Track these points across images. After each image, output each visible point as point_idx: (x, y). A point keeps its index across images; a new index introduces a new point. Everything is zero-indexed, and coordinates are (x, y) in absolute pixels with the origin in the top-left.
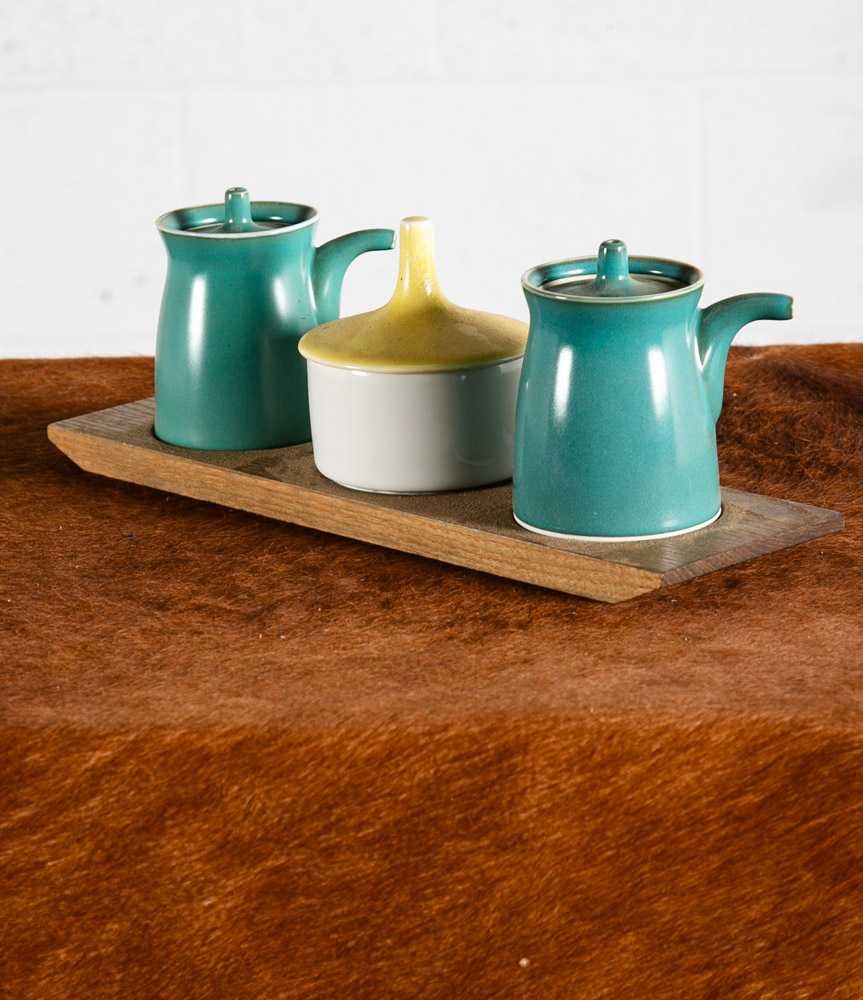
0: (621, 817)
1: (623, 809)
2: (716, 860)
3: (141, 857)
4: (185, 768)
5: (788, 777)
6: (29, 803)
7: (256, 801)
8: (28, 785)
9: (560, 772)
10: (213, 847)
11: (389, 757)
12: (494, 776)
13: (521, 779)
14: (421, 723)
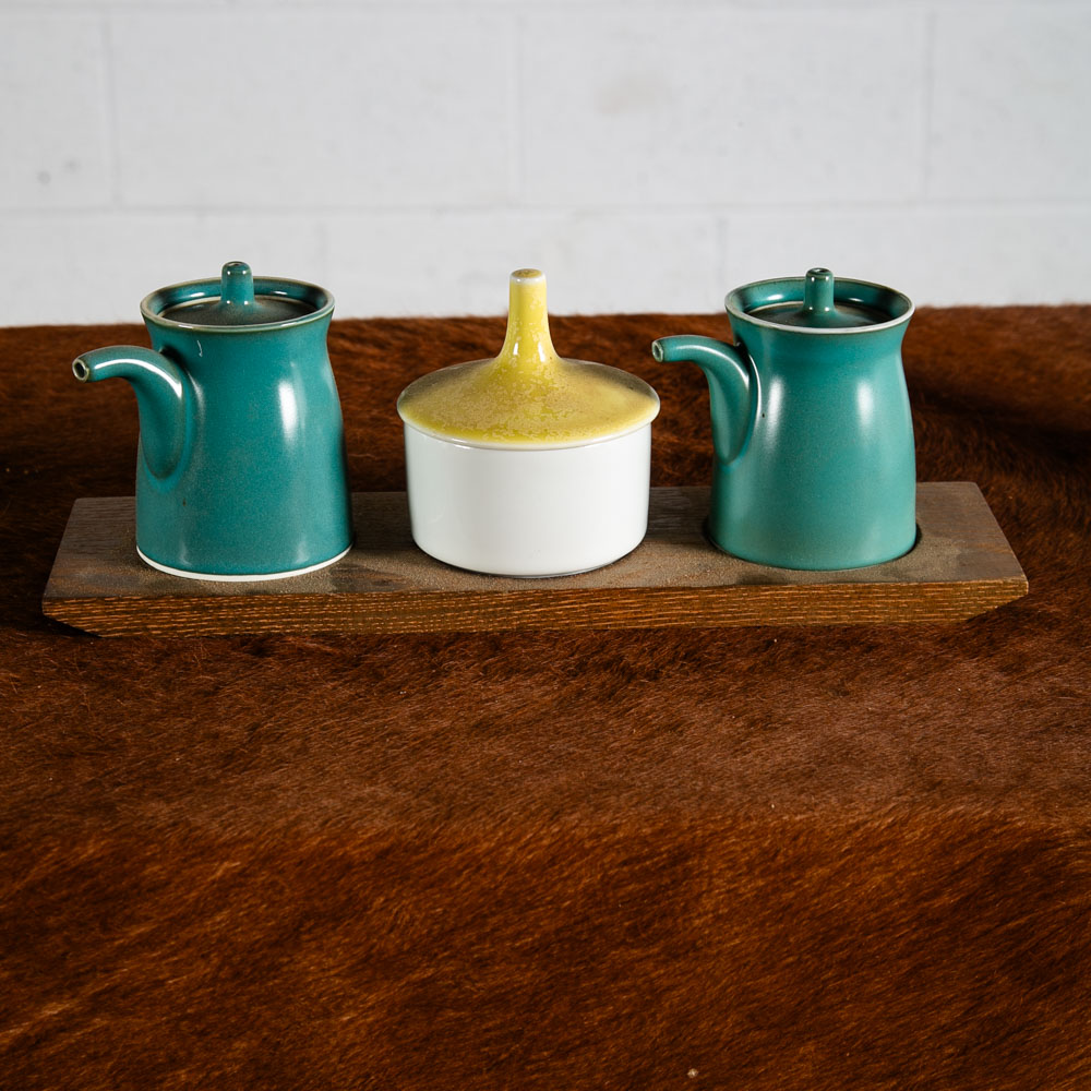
0: (804, 922)
1: (808, 914)
2: (906, 965)
3: (273, 973)
4: (324, 878)
5: (986, 876)
6: (147, 918)
7: (404, 913)
8: (146, 900)
9: (740, 875)
10: (354, 961)
11: (552, 862)
12: (667, 881)
13: (696, 884)
14: (585, 823)
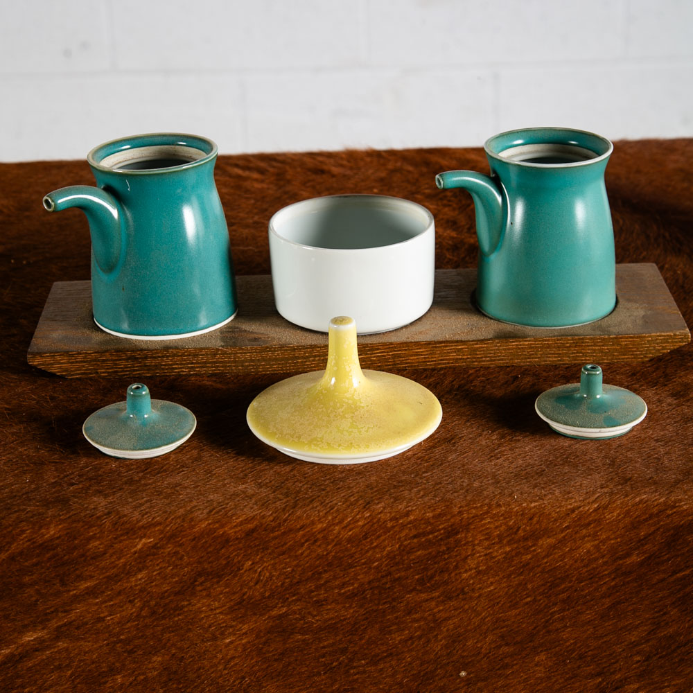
0: (538, 575)
1: (540, 569)
2: (607, 602)
3: (177, 612)
4: (210, 550)
5: (662, 543)
6: (91, 577)
7: (265, 571)
8: (90, 565)
9: (494, 543)
10: (232, 604)
11: (365, 537)
12: (443, 548)
13: (464, 550)
14: (388, 510)
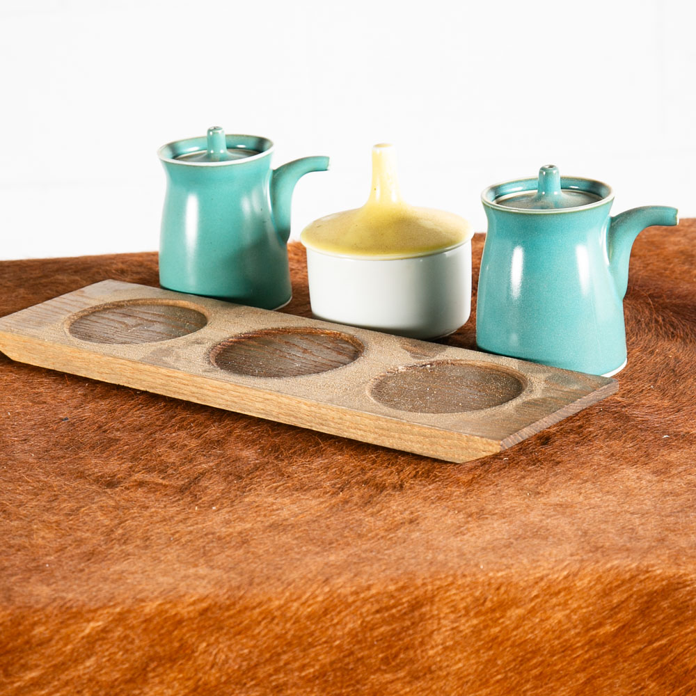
0: (508, 649)
1: (509, 643)
2: (582, 677)
4: (163, 631)
5: (636, 611)
6: (37, 666)
7: (221, 654)
8: (36, 653)
9: (460, 617)
10: (187, 691)
11: (326, 613)
12: (408, 623)
13: (429, 624)
14: (349, 585)
